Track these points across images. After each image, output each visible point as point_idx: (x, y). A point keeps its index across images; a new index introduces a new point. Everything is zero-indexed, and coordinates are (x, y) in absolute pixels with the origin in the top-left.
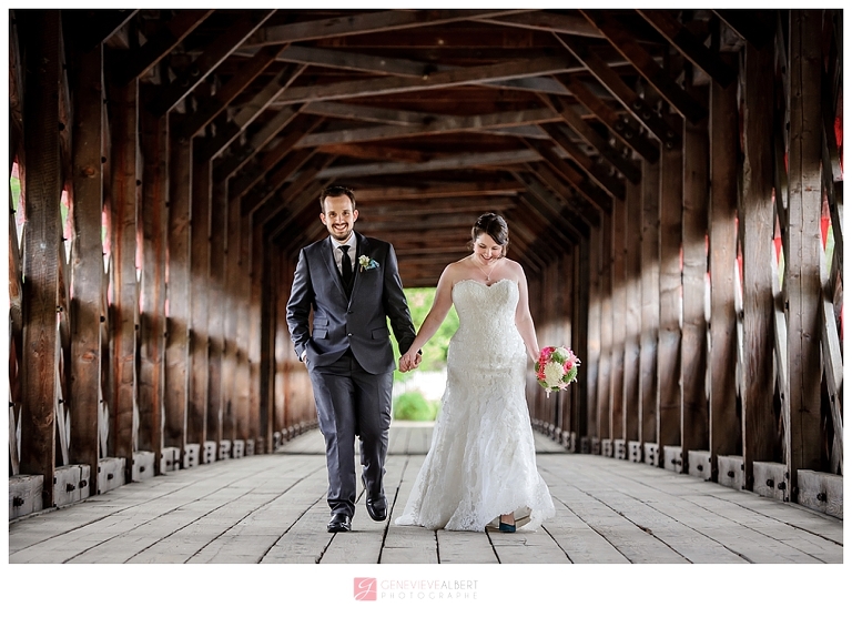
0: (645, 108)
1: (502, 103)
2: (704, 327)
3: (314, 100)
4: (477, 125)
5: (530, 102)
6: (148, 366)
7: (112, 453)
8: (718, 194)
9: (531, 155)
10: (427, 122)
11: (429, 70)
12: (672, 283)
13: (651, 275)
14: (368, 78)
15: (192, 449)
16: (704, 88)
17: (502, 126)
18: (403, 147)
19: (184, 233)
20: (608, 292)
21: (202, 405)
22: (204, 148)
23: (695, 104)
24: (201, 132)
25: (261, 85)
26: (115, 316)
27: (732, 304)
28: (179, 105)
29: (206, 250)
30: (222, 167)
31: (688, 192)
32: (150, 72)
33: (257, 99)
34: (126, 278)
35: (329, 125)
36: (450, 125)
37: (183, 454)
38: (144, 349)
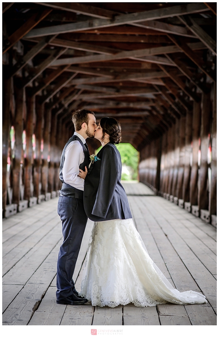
0: (176, 105)
1: (138, 100)
2: (190, 169)
3: (86, 98)
4: (132, 105)
5: (146, 100)
6: (36, 174)
7: (25, 199)
8: (195, 133)
9: (146, 113)
10: (118, 104)
11: (118, 91)
12: (183, 154)
13: (177, 150)
14: (101, 93)
15: (48, 195)
16: (192, 102)
17: (138, 106)
18: (111, 110)
19: (48, 136)
20: (166, 152)
21: (52, 182)
22: (54, 111)
23: (190, 106)
24: (54, 107)
25: (72, 94)
26: (26, 161)
27: (197, 164)
28: (47, 100)
29: (54, 139)
30: (60, 116)
31: (187, 130)
32: (39, 93)
33: (70, 98)
34: (30, 150)
35: (90, 104)
36: (124, 105)
37: (45, 197)
38: (35, 169)
